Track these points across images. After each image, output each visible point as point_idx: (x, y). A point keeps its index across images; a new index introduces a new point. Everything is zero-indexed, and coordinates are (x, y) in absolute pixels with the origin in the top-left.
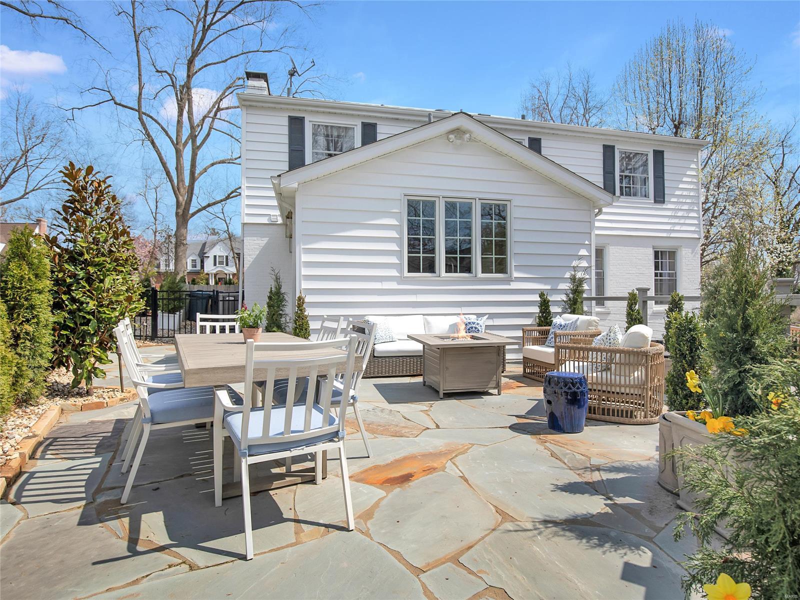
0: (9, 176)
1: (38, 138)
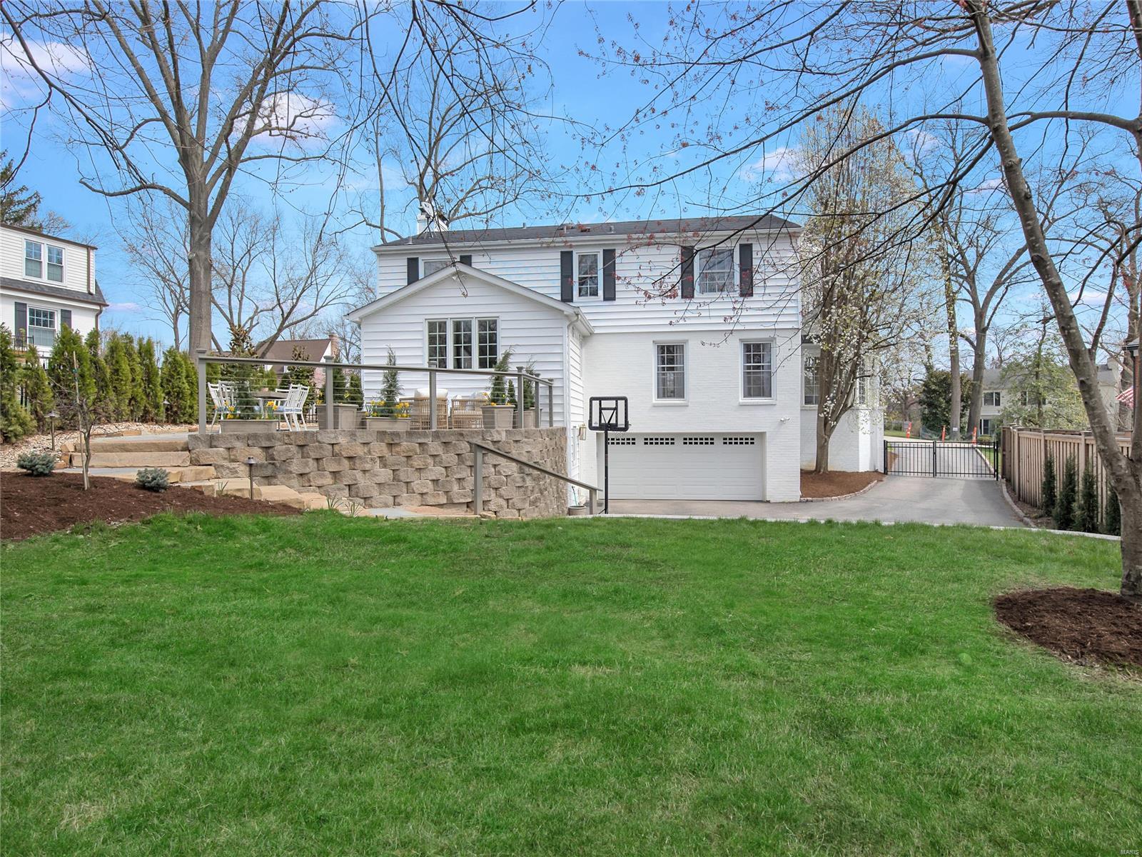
0: (300, 296)
1: (323, 255)
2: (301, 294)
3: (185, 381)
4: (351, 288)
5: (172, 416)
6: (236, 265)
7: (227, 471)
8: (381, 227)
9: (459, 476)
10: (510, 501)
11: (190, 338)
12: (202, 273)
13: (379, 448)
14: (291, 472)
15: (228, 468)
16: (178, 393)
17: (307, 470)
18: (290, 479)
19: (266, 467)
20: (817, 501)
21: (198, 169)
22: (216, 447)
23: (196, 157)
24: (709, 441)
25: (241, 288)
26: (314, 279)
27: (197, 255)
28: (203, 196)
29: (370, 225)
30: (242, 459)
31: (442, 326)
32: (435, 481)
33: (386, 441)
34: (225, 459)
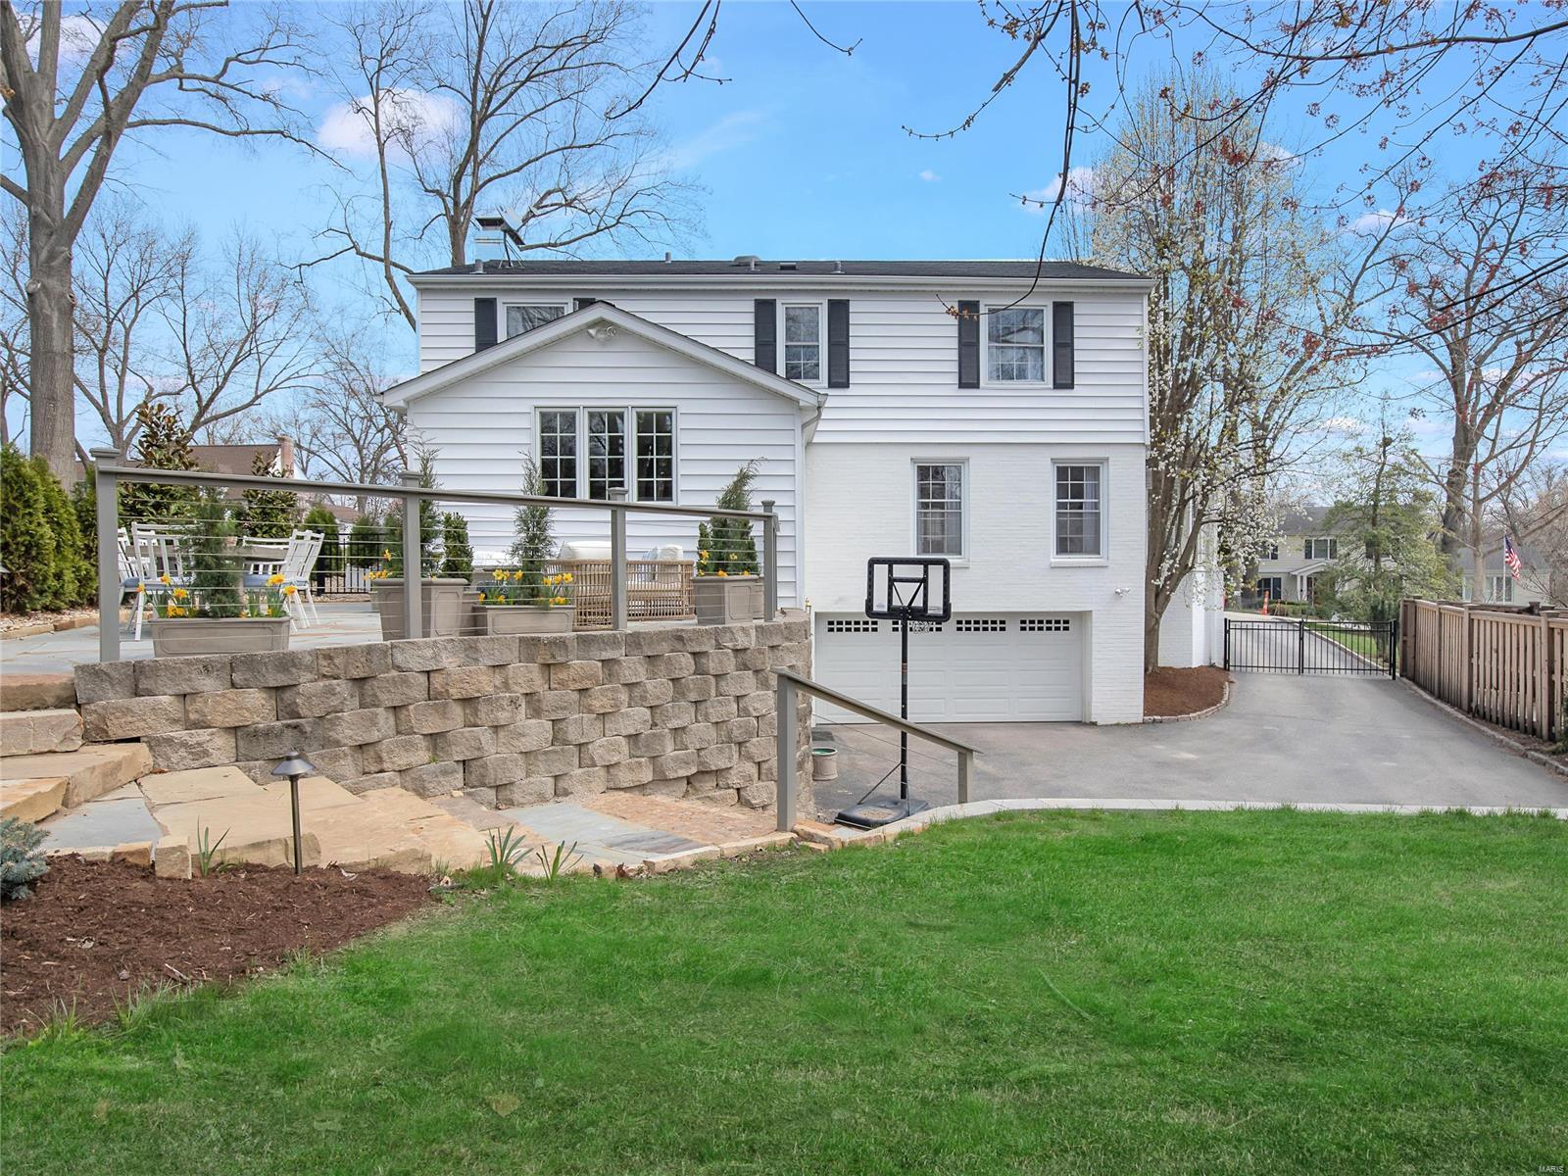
0: (230, 372)
1: (270, 306)
2: (232, 367)
3: (43, 520)
4: (317, 361)
5: (12, 597)
6: (112, 316)
7: (182, 752)
8: (385, 260)
9: (676, 723)
10: (765, 766)
11: (33, 434)
12: (55, 320)
13: (526, 675)
14: (338, 744)
15: (184, 745)
16: (29, 548)
17: (375, 736)
18: (335, 758)
19: (279, 735)
20: (1169, 722)
21: (44, 130)
22: (150, 693)
23: (40, 107)
24: (998, 626)
25: (121, 355)
26: (254, 344)
27: (43, 286)
28: (54, 180)
29: (363, 255)
30: (219, 720)
31: (570, 420)
32: (633, 738)
33: (540, 660)
34: (175, 721)
